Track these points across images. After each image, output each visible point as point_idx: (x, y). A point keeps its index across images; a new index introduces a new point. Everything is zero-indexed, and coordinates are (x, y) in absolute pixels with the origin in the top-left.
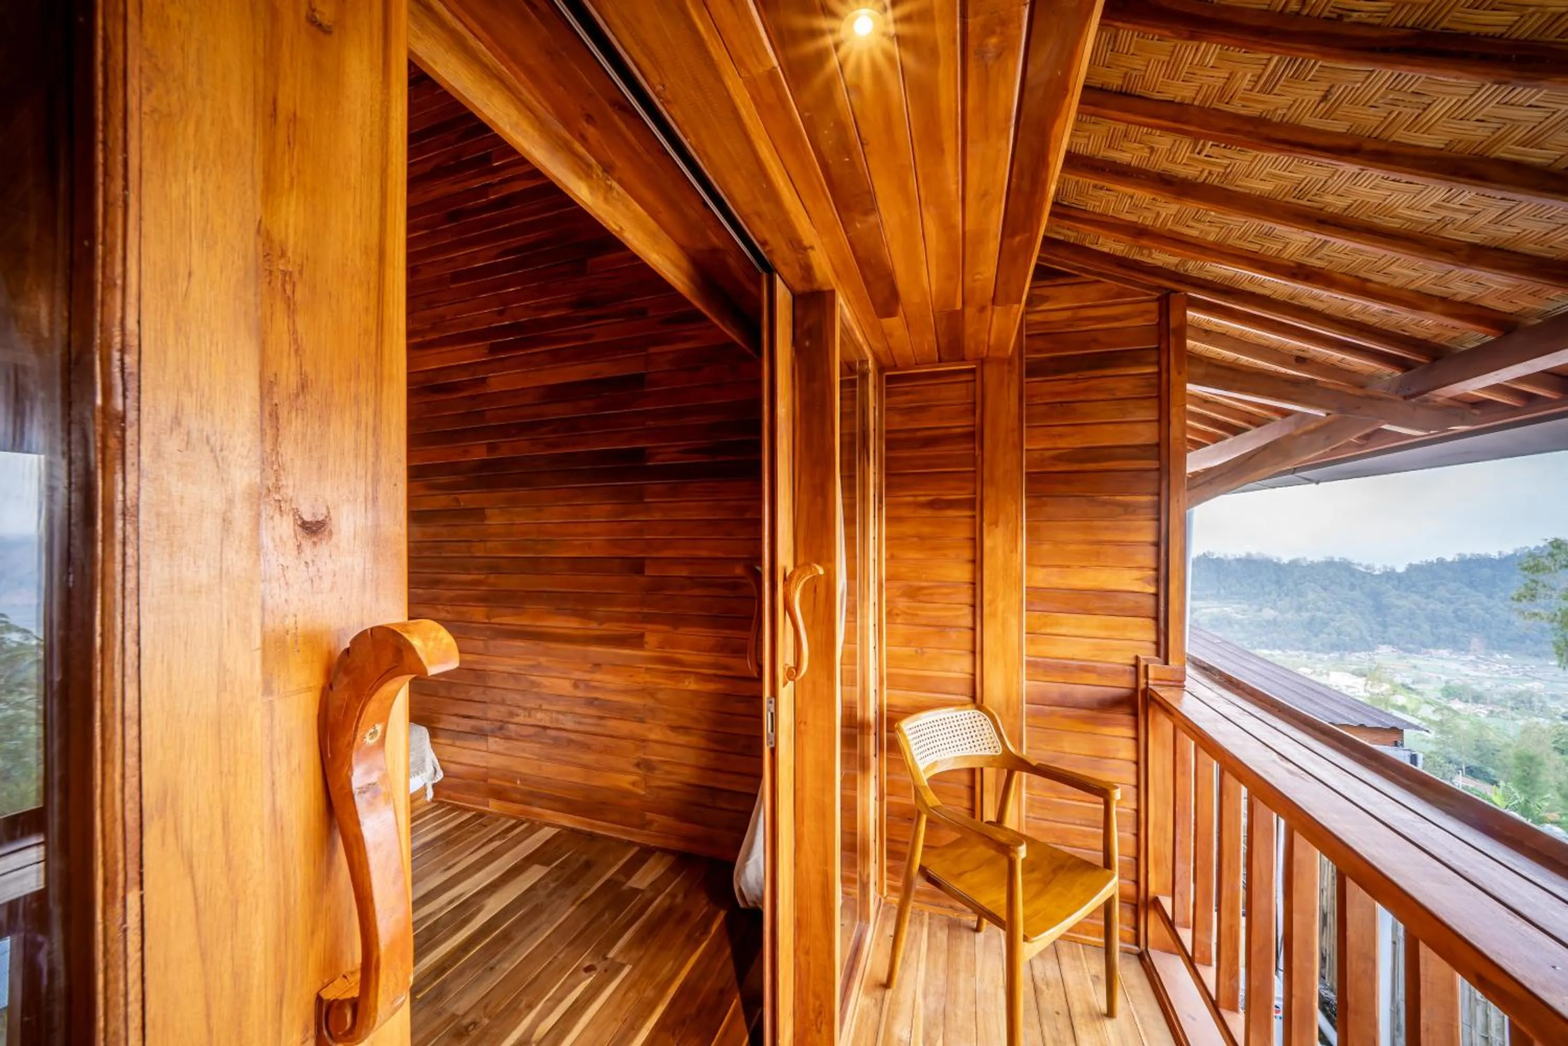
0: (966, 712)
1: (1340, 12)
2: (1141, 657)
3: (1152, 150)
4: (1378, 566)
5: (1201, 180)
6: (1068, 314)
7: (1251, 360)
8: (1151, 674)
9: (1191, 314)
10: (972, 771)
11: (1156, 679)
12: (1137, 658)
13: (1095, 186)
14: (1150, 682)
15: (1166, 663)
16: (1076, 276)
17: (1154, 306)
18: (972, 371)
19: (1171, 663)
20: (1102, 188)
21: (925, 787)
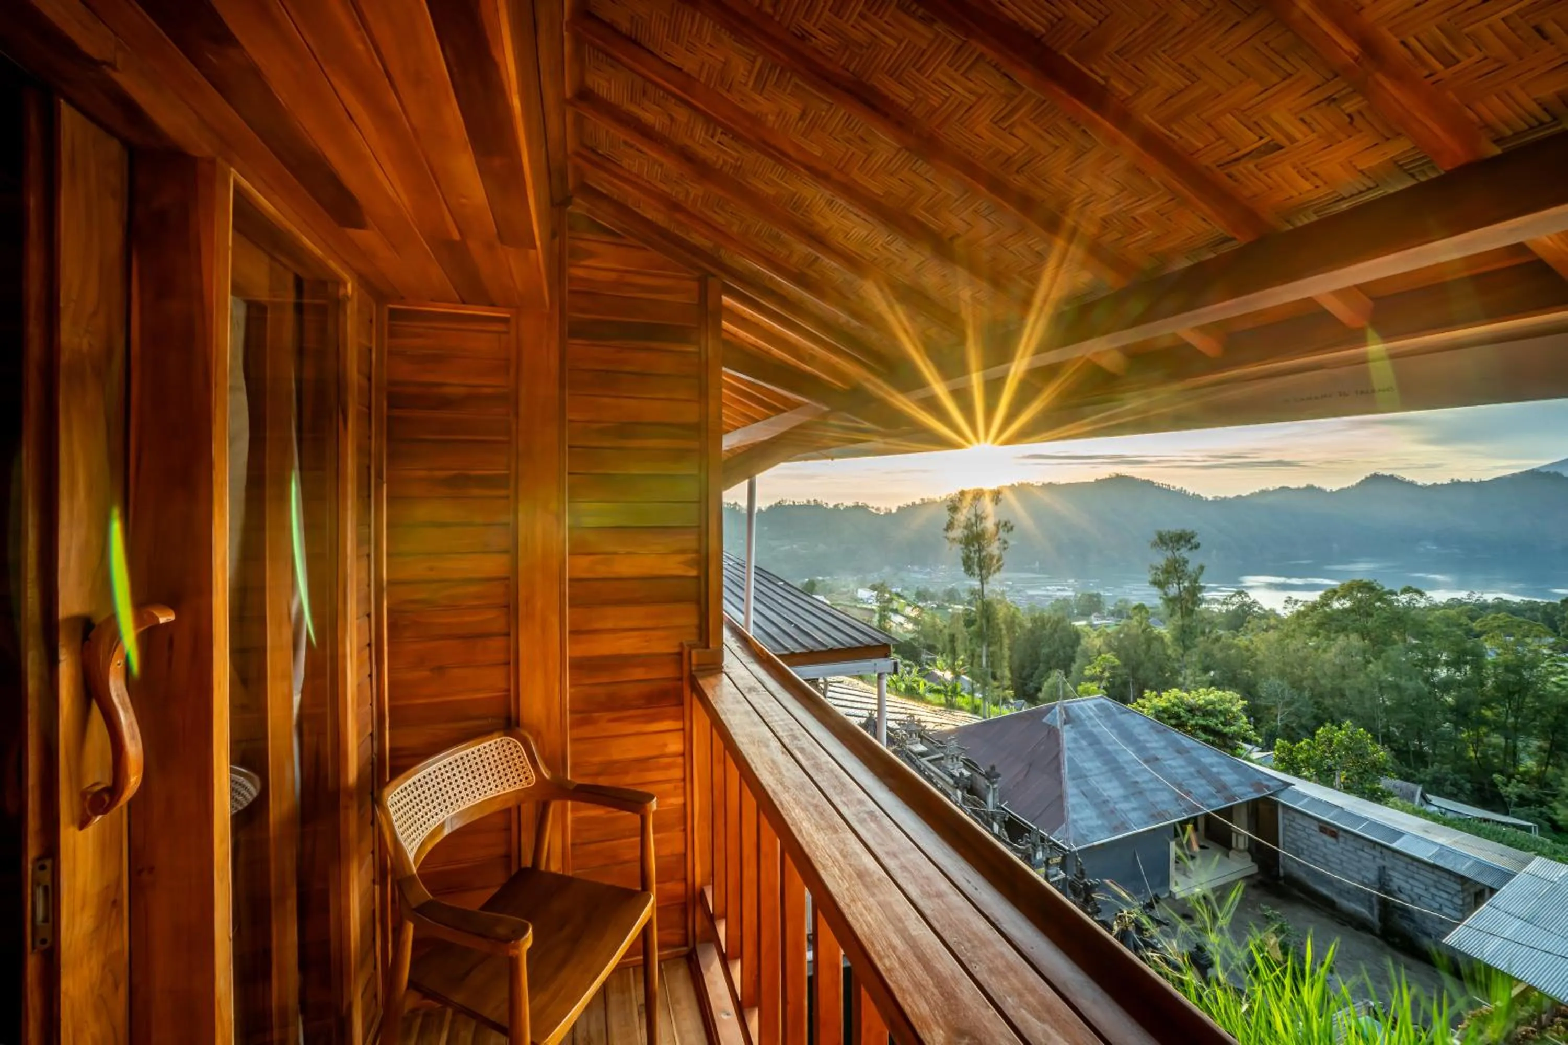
0: (492, 742)
1: (804, 33)
2: (685, 644)
3: (672, 119)
4: (883, 508)
5: (718, 167)
6: (613, 276)
7: (780, 352)
8: (694, 661)
9: (726, 300)
10: (509, 810)
11: (698, 665)
12: (681, 645)
13: (625, 143)
14: (693, 668)
15: (707, 647)
16: (619, 236)
17: (694, 285)
18: (505, 321)
19: (711, 646)
20: (632, 146)
21: (412, 877)
